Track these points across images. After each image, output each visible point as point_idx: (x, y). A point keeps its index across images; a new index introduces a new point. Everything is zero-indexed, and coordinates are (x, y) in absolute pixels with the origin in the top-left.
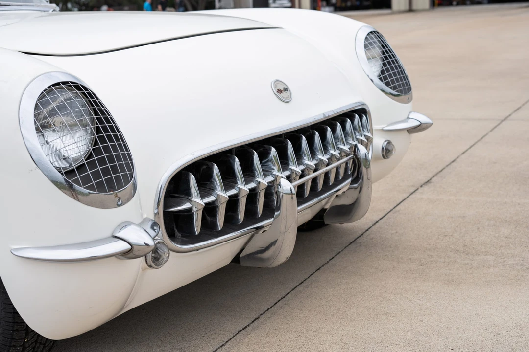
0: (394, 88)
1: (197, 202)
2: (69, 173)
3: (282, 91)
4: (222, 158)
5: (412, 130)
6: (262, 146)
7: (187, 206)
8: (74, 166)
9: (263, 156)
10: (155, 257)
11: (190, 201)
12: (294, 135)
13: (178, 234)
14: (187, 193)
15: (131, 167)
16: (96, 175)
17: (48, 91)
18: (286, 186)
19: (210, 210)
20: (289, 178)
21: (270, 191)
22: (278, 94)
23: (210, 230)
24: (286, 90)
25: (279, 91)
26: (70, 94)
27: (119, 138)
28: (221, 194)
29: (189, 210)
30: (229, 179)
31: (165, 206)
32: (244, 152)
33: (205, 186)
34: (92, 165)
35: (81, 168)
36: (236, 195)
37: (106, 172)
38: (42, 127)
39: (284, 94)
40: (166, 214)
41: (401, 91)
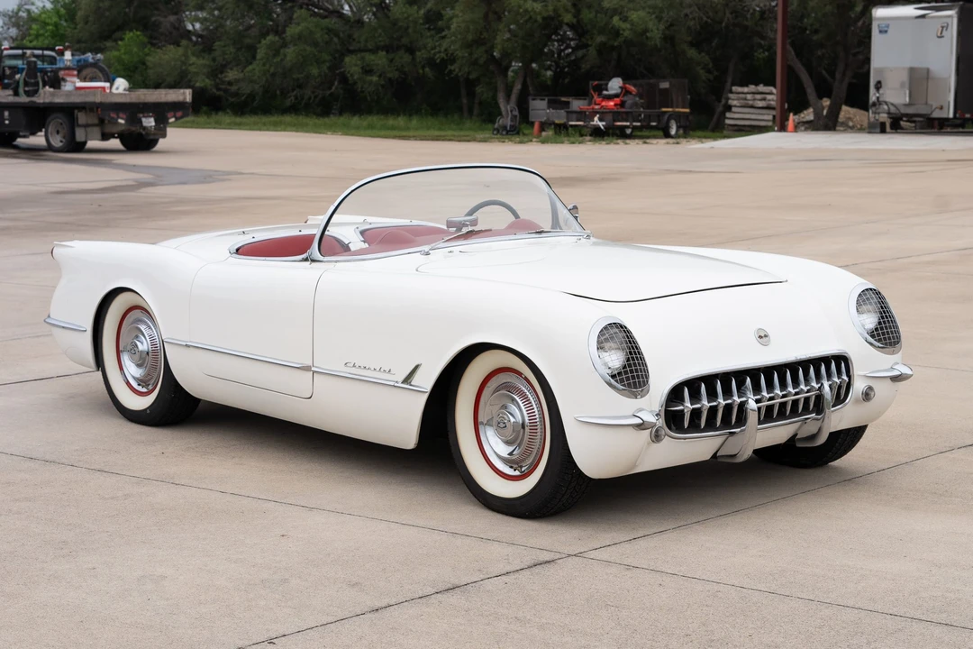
0: (879, 341)
1: (688, 406)
2: (613, 376)
3: (763, 337)
4: (709, 380)
5: (895, 379)
6: (740, 375)
7: (681, 408)
8: (616, 372)
9: (741, 385)
10: (657, 437)
11: (683, 405)
12: (768, 371)
13: (673, 427)
14: (682, 400)
15: (647, 377)
16: (628, 379)
17: (605, 328)
18: (752, 405)
19: (696, 414)
20: (757, 401)
21: (742, 406)
22: (760, 340)
23: (694, 426)
24: (766, 336)
25: (760, 337)
26: (617, 330)
27: (642, 359)
28: (705, 403)
29: (683, 411)
30: (712, 395)
31: (666, 406)
32: (725, 377)
33: (695, 396)
34: (626, 373)
35: (619, 374)
36: (716, 406)
37: (633, 377)
38: (600, 347)
39: (764, 339)
40: (666, 411)
41: (886, 344)
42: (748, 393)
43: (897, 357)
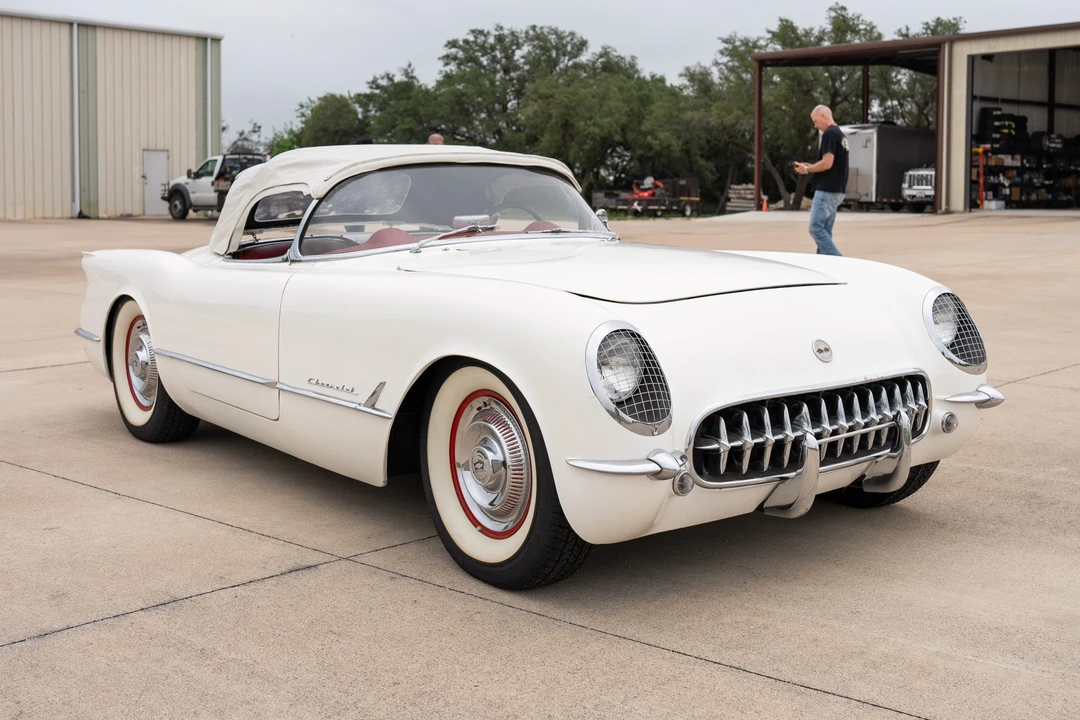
0: (962, 357)
1: (724, 444)
2: (619, 404)
3: (823, 351)
4: (753, 408)
5: (981, 404)
6: (794, 401)
7: (716, 446)
8: (624, 398)
9: (795, 413)
10: (682, 487)
11: (719, 443)
12: (831, 395)
13: (706, 472)
14: (717, 436)
15: (668, 404)
16: (640, 407)
17: (610, 336)
18: (811, 442)
19: (736, 454)
20: (818, 436)
21: (797, 444)
22: (818, 354)
23: (734, 471)
24: (827, 350)
25: (820, 351)
26: (626, 340)
27: (662, 379)
28: (748, 440)
29: (718, 450)
30: (757, 428)
31: (695, 444)
32: (775, 405)
33: (735, 430)
34: (637, 399)
35: (629, 400)
36: (763, 444)
37: (648, 406)
38: (602, 364)
39: (825, 354)
40: (696, 452)
41: (970, 361)
42: (805, 424)
43: (982, 378)
